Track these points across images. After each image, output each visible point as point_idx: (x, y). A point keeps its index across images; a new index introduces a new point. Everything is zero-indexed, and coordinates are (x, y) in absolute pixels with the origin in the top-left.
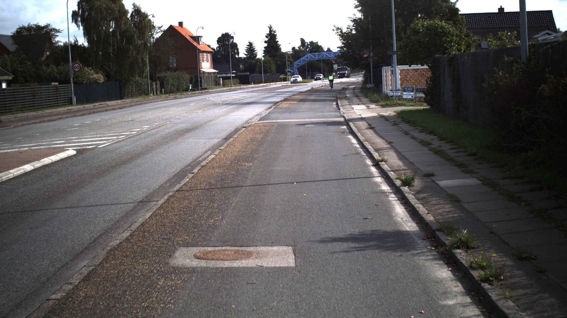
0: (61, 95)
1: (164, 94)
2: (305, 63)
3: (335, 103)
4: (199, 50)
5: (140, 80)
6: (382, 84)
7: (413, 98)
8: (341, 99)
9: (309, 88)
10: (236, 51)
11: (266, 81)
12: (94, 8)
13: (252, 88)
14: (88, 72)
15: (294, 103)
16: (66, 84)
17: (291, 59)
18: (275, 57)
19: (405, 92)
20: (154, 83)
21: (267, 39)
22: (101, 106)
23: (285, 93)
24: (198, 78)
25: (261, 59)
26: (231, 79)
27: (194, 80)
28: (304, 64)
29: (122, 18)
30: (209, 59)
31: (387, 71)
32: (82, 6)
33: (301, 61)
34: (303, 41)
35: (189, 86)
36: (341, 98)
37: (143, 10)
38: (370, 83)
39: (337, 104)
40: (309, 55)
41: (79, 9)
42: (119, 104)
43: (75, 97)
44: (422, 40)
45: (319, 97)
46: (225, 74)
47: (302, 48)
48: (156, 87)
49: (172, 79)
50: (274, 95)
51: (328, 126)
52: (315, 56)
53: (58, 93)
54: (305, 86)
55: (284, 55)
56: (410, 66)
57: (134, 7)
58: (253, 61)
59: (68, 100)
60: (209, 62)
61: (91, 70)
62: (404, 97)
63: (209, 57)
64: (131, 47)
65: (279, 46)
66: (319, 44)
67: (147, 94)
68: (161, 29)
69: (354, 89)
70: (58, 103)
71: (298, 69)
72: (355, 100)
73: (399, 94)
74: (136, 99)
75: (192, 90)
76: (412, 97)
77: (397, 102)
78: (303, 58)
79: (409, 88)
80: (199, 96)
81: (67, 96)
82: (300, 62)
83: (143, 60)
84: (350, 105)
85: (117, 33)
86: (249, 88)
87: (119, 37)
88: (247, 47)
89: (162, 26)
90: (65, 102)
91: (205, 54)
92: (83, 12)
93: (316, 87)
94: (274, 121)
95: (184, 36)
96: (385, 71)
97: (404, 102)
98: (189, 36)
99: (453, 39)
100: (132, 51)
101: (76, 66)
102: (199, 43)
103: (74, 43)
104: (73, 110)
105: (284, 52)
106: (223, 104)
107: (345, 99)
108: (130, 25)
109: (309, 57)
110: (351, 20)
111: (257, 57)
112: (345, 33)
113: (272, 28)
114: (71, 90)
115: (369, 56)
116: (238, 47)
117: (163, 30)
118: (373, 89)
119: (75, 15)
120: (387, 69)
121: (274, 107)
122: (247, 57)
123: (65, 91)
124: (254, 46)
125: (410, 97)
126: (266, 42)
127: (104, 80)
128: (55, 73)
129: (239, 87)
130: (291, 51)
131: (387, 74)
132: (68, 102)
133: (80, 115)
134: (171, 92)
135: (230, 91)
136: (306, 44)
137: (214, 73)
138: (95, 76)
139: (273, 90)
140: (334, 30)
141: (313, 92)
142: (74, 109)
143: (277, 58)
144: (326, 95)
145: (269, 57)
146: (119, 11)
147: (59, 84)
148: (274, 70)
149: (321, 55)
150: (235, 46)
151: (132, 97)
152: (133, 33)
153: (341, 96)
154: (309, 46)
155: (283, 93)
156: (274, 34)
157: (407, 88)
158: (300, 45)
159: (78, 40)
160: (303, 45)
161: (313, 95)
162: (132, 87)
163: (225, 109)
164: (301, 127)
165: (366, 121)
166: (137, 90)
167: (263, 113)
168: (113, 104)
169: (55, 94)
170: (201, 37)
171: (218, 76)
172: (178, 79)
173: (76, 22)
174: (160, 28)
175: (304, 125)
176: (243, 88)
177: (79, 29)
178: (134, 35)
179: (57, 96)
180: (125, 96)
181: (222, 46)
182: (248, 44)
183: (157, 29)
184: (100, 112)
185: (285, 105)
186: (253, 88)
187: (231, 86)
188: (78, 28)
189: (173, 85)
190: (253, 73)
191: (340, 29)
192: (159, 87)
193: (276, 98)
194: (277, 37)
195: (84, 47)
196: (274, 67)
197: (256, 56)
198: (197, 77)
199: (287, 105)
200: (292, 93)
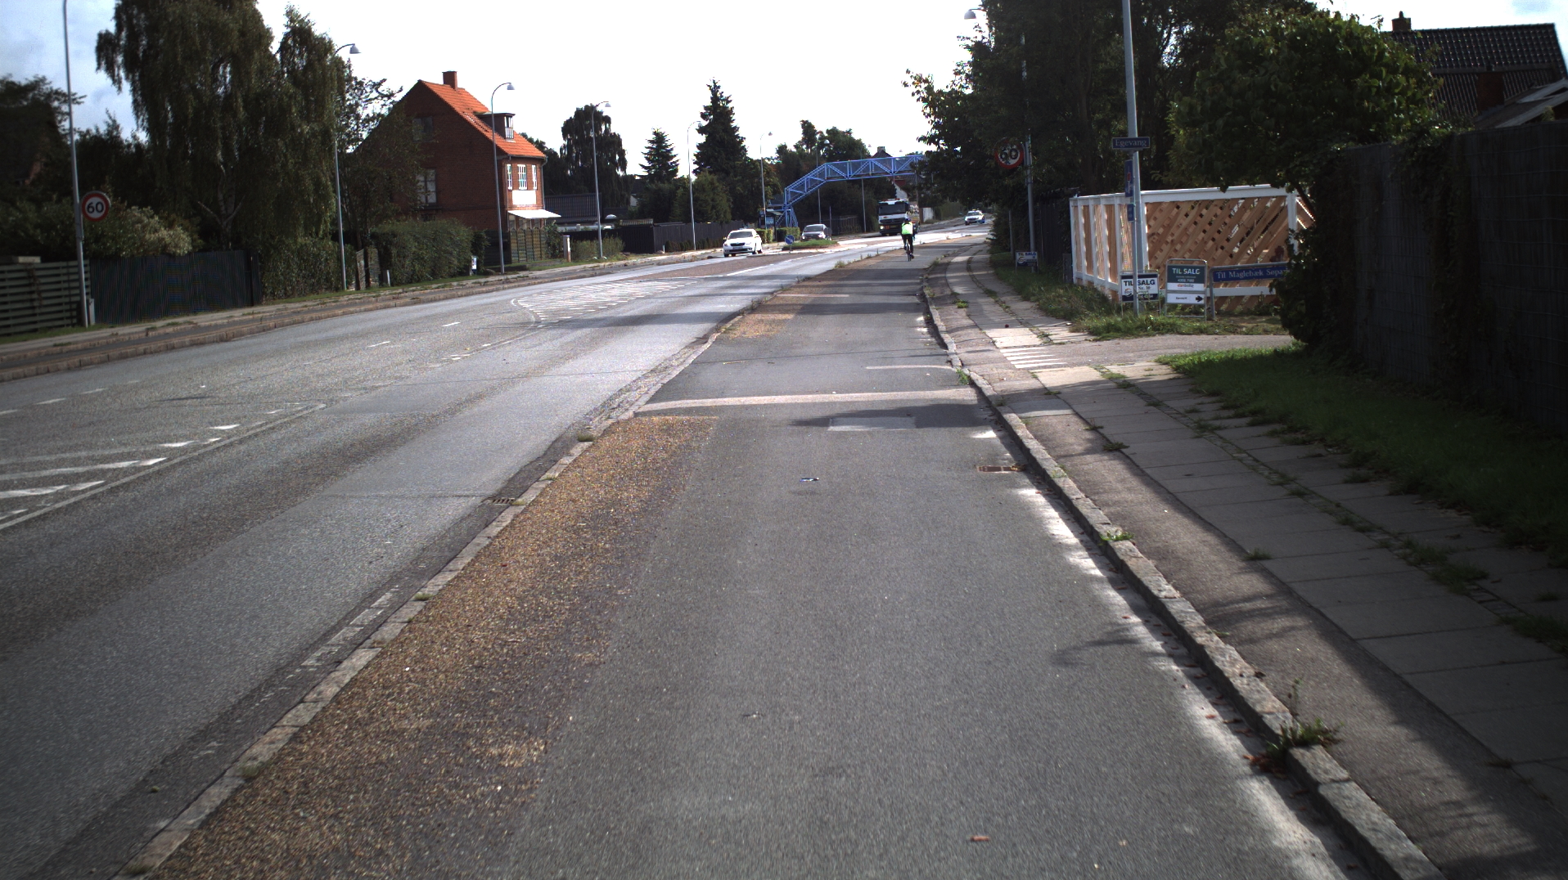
0: (44, 295)
1: (392, 285)
2: (816, 191)
3: (921, 319)
4: (500, 152)
5: (314, 245)
6: (1070, 252)
7: (1202, 302)
8: (941, 301)
9: (831, 265)
10: (617, 157)
11: (704, 243)
12: (165, 23)
13: (659, 264)
14: (140, 221)
15: (785, 321)
16: (64, 260)
17: (775, 180)
18: (728, 173)
19: (1175, 281)
20: (360, 253)
21: (704, 123)
22: (170, 330)
23: (756, 283)
24: (498, 237)
25: (689, 178)
26: (598, 238)
27: (487, 243)
28: (812, 193)
29: (253, 54)
30: (534, 180)
31: (1091, 208)
32: (130, 18)
33: (802, 185)
34: (808, 128)
35: (470, 261)
36: (938, 298)
37: (317, 31)
38: (1027, 248)
39: (930, 322)
40: (825, 166)
41: (119, 27)
42: (235, 323)
43: (92, 301)
44: (1276, 86)
45: (866, 294)
46: (582, 223)
47: (807, 148)
48: (366, 265)
49: (416, 239)
50: (722, 288)
51: (920, 431)
52: (844, 169)
53: (33, 288)
54: (818, 258)
55: (756, 167)
56: (1224, 189)
57: (292, 20)
58: (666, 186)
59: (71, 310)
60: (535, 188)
61: (152, 217)
62: (1171, 299)
63: (534, 174)
64: (280, 143)
65: (741, 141)
66: (856, 136)
67: (338, 289)
68: (379, 90)
69: (969, 266)
70: (35, 323)
71: (796, 207)
72: (987, 305)
73: (1154, 289)
74: (297, 305)
75: (478, 273)
76: (1199, 299)
77: (1148, 319)
78: (809, 176)
79: (1188, 268)
80: (494, 293)
81: (67, 300)
82: (801, 187)
83: (318, 184)
84: (976, 326)
85: (237, 101)
86: (652, 264)
87: (242, 114)
88: (650, 145)
89: (384, 80)
90: (62, 319)
91: (522, 166)
92: (133, 37)
93: (852, 260)
94: (708, 402)
95: (457, 114)
96: (1081, 208)
97: (1172, 318)
98: (475, 113)
99: (1398, 84)
100: (285, 156)
101: (94, 205)
102: (503, 134)
103: (108, 134)
104: (72, 347)
105: (755, 159)
106: (551, 325)
107: (954, 303)
108: (280, 75)
109: (828, 172)
110: (968, 47)
111: (679, 175)
112: (940, 92)
113: (720, 91)
114: (79, 280)
115: (1022, 162)
116: (624, 147)
117: (385, 93)
118: (1036, 267)
119: (106, 47)
120: (1091, 203)
121: (716, 335)
122: (650, 174)
123: (59, 282)
124: (668, 143)
125: (1191, 299)
126: (701, 130)
127: (190, 248)
128: (29, 226)
129: (623, 262)
130: (775, 155)
131: (1093, 220)
132: (71, 318)
133: (69, 369)
134: (414, 279)
135: (592, 276)
136: (818, 136)
137: (550, 220)
138: (164, 233)
139: (721, 273)
140: (906, 85)
141: (843, 279)
142: (76, 343)
143: (736, 176)
144: (885, 289)
145: (710, 173)
146: (242, 34)
147: (43, 261)
148: (725, 212)
149: (862, 168)
150: (613, 143)
151: (288, 296)
152: (286, 99)
153: (937, 292)
154: (828, 142)
155: (752, 283)
156: (725, 108)
157: (1182, 268)
158: (800, 139)
159: (118, 122)
160: (809, 140)
161: (846, 289)
162: (289, 266)
163: (550, 343)
164: (813, 435)
165: (1070, 407)
166: (304, 277)
167: (675, 363)
168: (213, 323)
169: (23, 293)
170: (510, 116)
171: (560, 229)
172: (434, 240)
173: (110, 69)
174: (376, 86)
175: (824, 422)
176: (635, 266)
177: (120, 89)
178: (290, 106)
179: (32, 300)
180: (264, 293)
181: (576, 143)
182: (652, 137)
183: (368, 89)
184: (145, 353)
185: (752, 329)
186: (664, 264)
187: (599, 260)
188: (115, 89)
189: (419, 258)
190: (666, 220)
191: (926, 81)
192: (377, 266)
193: (728, 298)
194: (734, 117)
195: (138, 146)
196: (724, 203)
197: (676, 171)
198: (493, 235)
199: (762, 330)
200: (777, 282)
